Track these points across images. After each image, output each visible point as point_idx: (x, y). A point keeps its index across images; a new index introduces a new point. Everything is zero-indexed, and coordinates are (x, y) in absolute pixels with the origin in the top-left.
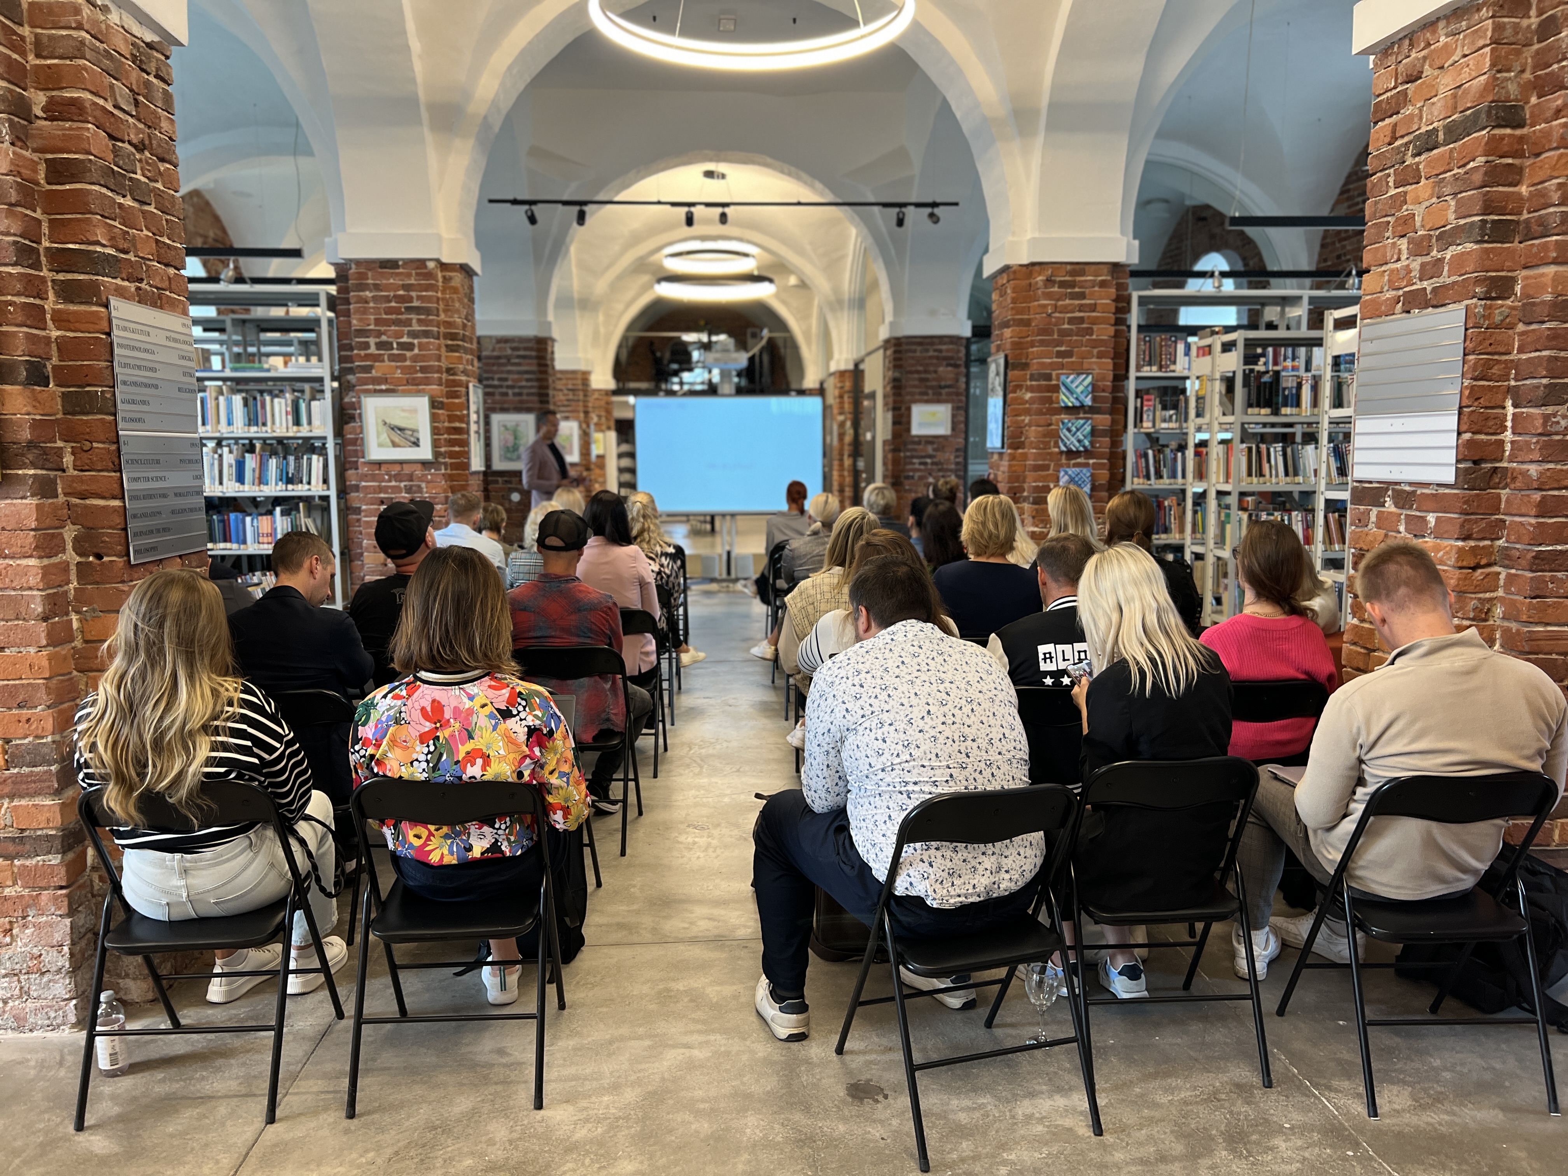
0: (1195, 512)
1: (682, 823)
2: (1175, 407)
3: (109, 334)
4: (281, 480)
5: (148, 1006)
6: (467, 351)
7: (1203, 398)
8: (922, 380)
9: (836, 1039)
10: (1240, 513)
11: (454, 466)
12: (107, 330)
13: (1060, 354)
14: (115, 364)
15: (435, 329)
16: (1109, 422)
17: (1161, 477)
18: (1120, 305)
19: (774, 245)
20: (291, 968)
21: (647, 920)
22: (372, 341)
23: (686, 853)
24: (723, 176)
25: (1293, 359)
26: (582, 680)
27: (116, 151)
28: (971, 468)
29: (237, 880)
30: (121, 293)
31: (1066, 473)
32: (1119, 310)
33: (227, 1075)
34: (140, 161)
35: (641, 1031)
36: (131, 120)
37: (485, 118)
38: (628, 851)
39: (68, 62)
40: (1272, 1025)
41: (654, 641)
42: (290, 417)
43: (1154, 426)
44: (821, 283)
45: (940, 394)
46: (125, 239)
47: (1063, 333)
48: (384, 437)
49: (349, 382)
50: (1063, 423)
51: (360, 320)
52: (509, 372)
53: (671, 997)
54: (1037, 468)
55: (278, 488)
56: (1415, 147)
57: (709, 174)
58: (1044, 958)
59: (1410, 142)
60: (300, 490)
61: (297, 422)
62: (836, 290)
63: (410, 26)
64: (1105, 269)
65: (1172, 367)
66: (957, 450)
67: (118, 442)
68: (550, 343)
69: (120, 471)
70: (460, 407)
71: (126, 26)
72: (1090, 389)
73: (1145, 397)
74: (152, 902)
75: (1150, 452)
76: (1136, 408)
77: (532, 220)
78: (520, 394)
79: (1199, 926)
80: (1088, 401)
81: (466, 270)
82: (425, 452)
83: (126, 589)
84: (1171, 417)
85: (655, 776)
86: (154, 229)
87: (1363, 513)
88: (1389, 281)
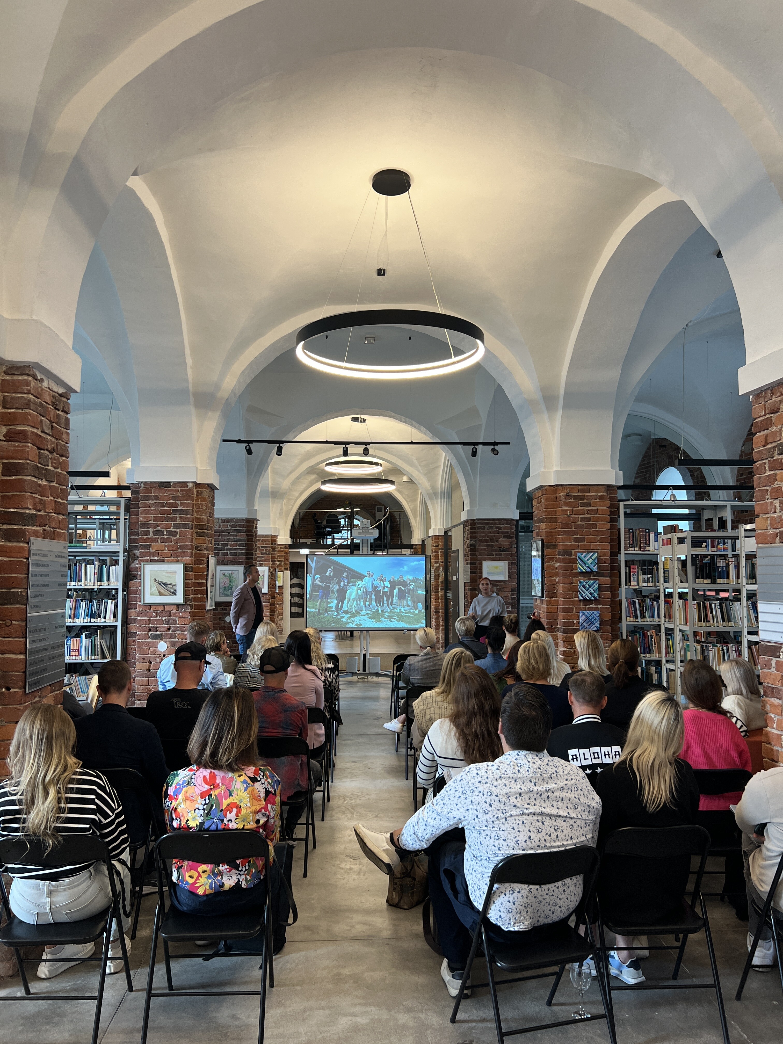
0: (667, 640)
1: (342, 854)
2: (651, 573)
3: (28, 559)
4: (87, 615)
5: (9, 979)
6: (208, 535)
7: (668, 571)
8: (488, 546)
9: (450, 1012)
10: (695, 644)
11: (196, 607)
12: (27, 557)
13: (576, 540)
14: (30, 575)
15: (191, 523)
16: (609, 582)
17: (645, 617)
18: (613, 510)
19: (394, 459)
20: (109, 956)
21: (323, 924)
22: (151, 530)
23: (345, 876)
24: (364, 420)
25: (724, 544)
26: (283, 758)
27: (40, 456)
28: (521, 601)
29: (80, 899)
30: (36, 534)
31: (584, 614)
32: (612, 513)
33: (62, 1028)
34: (51, 459)
35: (323, 1003)
36: (49, 438)
37: (227, 399)
38: (308, 874)
39: (21, 411)
40: (731, 1006)
41: (323, 728)
42: (96, 576)
43: (638, 585)
44: (424, 483)
45: (501, 555)
46: (40, 504)
47: (577, 527)
48: (154, 589)
49: (134, 554)
50: (580, 582)
51: (144, 517)
52: (228, 540)
53: (341, 979)
54: (564, 610)
55: (85, 621)
56: (779, 450)
57: (355, 419)
58: (581, 960)
59: (776, 446)
60: (99, 622)
61: (100, 580)
62: (433, 487)
63: (188, 351)
64: (602, 489)
65: (648, 548)
66: (512, 590)
67: (26, 620)
68: (255, 522)
69: (26, 638)
70: (202, 570)
71: (51, 388)
72: (596, 561)
73: (632, 566)
74: (29, 912)
75: (637, 601)
76: (626, 573)
77: (249, 452)
78: (235, 554)
79: (681, 936)
80: (595, 569)
81: (211, 487)
82: (179, 598)
83: (22, 708)
84: (649, 579)
85: (323, 820)
86: (55, 496)
87: (767, 661)
88: (771, 523)
